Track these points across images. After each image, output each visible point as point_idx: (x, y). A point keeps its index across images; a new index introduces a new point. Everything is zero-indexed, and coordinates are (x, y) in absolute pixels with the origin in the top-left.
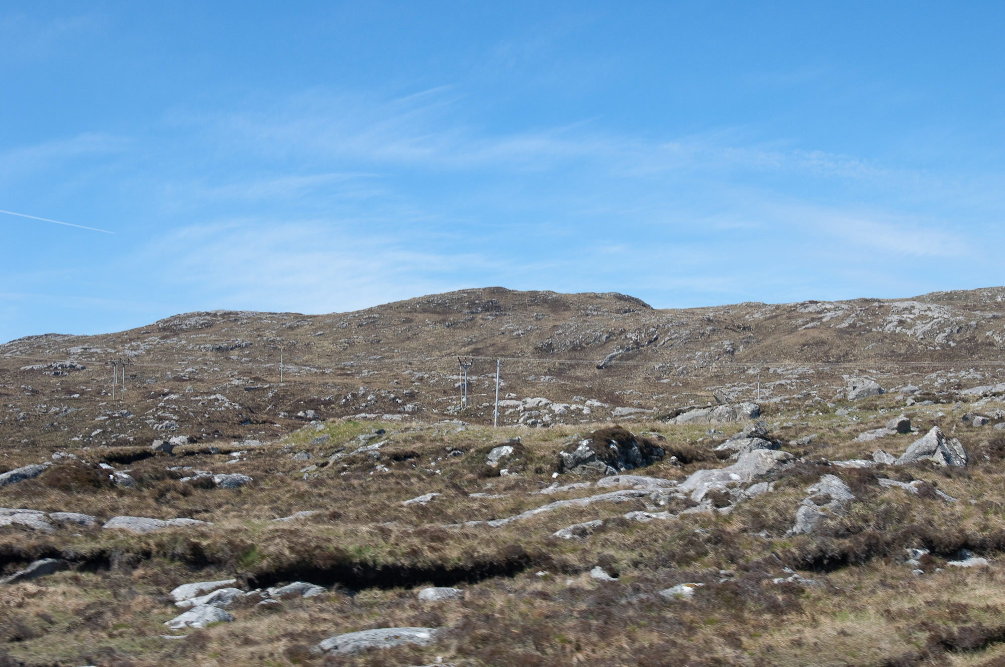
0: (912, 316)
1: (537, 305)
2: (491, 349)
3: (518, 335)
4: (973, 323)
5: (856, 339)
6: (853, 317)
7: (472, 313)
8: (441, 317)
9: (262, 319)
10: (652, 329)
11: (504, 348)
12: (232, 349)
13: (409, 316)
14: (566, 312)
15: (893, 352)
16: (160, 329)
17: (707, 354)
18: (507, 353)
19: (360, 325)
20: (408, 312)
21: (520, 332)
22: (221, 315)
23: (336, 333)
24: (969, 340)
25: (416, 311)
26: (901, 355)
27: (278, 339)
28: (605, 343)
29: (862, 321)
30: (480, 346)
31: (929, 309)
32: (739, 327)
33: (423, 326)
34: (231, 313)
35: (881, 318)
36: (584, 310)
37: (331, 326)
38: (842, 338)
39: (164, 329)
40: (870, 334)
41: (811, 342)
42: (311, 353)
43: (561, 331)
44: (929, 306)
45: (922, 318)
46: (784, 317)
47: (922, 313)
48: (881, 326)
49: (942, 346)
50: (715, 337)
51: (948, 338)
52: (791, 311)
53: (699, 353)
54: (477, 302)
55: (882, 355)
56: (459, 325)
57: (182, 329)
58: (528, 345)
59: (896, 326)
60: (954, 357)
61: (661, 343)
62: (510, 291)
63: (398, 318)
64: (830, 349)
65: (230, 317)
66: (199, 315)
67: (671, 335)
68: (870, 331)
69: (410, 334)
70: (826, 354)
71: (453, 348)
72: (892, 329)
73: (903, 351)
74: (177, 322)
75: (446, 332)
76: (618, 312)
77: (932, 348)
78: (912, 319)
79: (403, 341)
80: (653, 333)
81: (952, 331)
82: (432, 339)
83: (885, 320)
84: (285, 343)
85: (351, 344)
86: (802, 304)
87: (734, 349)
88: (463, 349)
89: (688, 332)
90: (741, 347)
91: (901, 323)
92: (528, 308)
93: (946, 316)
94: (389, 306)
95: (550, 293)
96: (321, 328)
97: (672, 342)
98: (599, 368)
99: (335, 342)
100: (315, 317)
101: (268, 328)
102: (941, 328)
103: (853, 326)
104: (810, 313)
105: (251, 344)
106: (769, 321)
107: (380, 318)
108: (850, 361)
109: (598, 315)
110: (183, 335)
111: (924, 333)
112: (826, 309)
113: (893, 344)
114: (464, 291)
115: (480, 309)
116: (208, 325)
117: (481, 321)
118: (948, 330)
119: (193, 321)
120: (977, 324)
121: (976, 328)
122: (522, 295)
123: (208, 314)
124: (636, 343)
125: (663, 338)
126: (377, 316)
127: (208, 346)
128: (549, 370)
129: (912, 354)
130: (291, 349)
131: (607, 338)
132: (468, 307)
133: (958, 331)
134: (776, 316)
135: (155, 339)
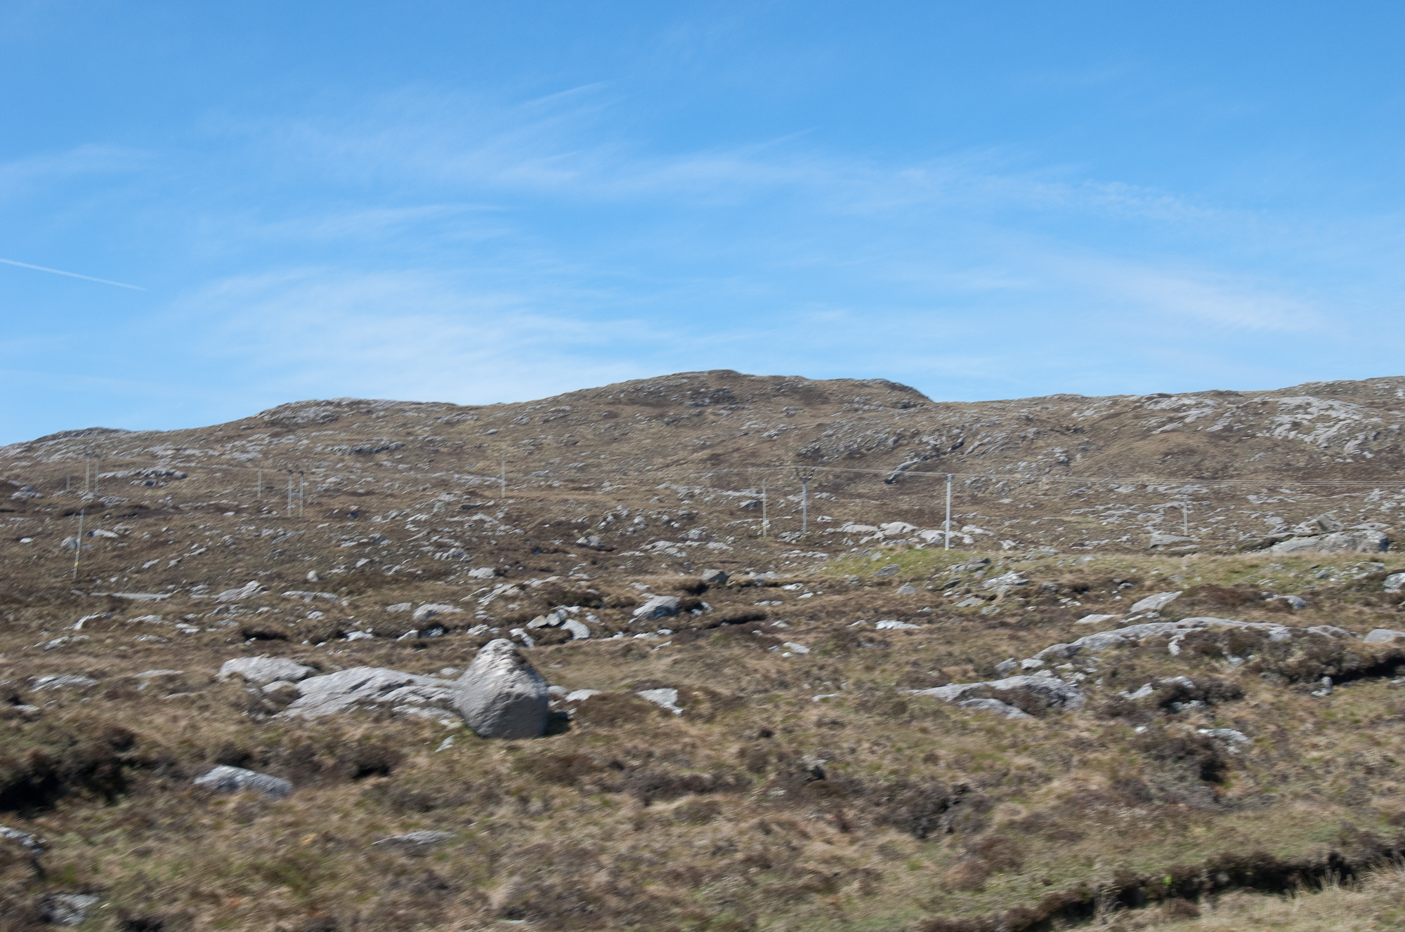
0: (1309, 417)
1: (783, 395)
2: (736, 455)
3: (770, 436)
4: (1395, 427)
5: (1236, 447)
6: (1229, 417)
7: (697, 405)
8: (657, 411)
9: (404, 411)
10: (956, 431)
11: (754, 454)
12: (377, 452)
13: (611, 408)
14: (825, 406)
15: (1288, 465)
16: (267, 423)
17: (1034, 465)
18: (759, 461)
19: (546, 421)
20: (610, 403)
21: (773, 432)
22: (348, 405)
23: (514, 431)
24: (1392, 450)
25: (620, 403)
26: (1299, 469)
27: (439, 438)
28: (893, 449)
29: (1241, 422)
30: (719, 450)
31: (1331, 407)
32: (1068, 429)
33: (633, 423)
34: (359, 402)
35: (1267, 418)
36: (849, 403)
37: (506, 421)
38: (1216, 446)
39: (273, 423)
40: (1253, 440)
41: (1176, 450)
42: (486, 458)
43: (831, 432)
44: (1330, 402)
45: (1324, 419)
46: (1130, 415)
47: (1322, 412)
48: (1269, 429)
49: (1354, 457)
50: (1041, 443)
51: (1363, 446)
52: (1138, 408)
53: (1024, 464)
54: (702, 390)
55: (1274, 470)
56: (683, 422)
57: (297, 424)
58: (787, 451)
59: (1290, 430)
60: (1372, 473)
61: (970, 450)
62: (745, 376)
63: (598, 411)
64: (1202, 460)
65: (362, 409)
66: (318, 404)
67: (982, 439)
68: (1253, 436)
69: (616, 434)
70: (1197, 466)
71: (681, 454)
72: (1284, 435)
73: (1302, 464)
74: (288, 413)
75: (666, 431)
76: (894, 405)
77: (1341, 461)
78: (1310, 421)
79: (609, 443)
80: (958, 436)
81: (1366, 438)
82: (648, 441)
83: (1273, 422)
84: (449, 444)
85: (538, 447)
86: (1150, 398)
87: (1070, 459)
88: (695, 455)
89: (1004, 434)
90: (1079, 456)
91: (1296, 425)
92: (773, 399)
93: (1356, 417)
94: (581, 395)
95: (801, 379)
96: (492, 424)
97: (983, 448)
98: (888, 482)
99: (515, 443)
100: (477, 408)
101: (418, 423)
102: (1352, 433)
103: (1228, 429)
105: (403, 445)
106: (1106, 422)
107: (572, 412)
109: (869, 411)
110: (300, 432)
112: (1184, 405)
113: (1288, 454)
114: (681, 376)
115: (707, 400)
116: (332, 419)
117: (712, 417)
118: (1361, 436)
119: (311, 413)
120: (1400, 429)
121: (1399, 434)
122: (762, 381)
123: (329, 403)
124: (935, 448)
125: (972, 443)
126: (568, 408)
127: (344, 447)
128: (820, 485)
130: (458, 452)
131: (895, 442)
132: (691, 398)
133: (1375, 438)
134: (1117, 415)
135: (263, 437)
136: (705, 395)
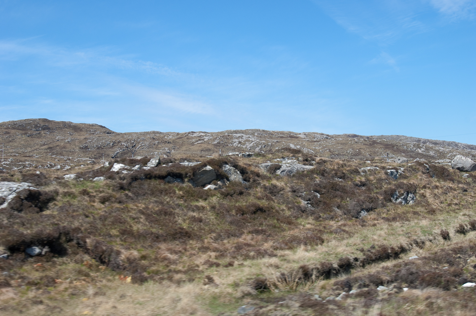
1: (67, 128)
2: (58, 147)
3: (68, 141)
4: (270, 144)
6: (218, 139)
7: (37, 130)
14: (82, 132)
25: (9, 128)
29: (223, 141)
30: (51, 146)
31: (249, 137)
32: (166, 142)
33: (16, 136)
35: (231, 140)
36: (89, 131)
40: (228, 147)
41: (204, 149)
43: (90, 140)
46: (184, 138)
47: (247, 139)
48: (232, 144)
51: (261, 150)
53: (156, 153)
54: (38, 125)
58: (75, 147)
61: (138, 148)
63: (2, 131)
72: (236, 145)
76: (104, 133)
78: (244, 141)
80: (133, 143)
81: (262, 147)
89: (148, 143)
90: (173, 150)
91: (239, 142)
93: (258, 141)
97: (142, 147)
98: (113, 158)
102: (257, 145)
103: (219, 143)
104: (196, 137)
106: (178, 140)
111: (250, 147)
117: (44, 135)
124: (127, 147)
125: (138, 145)
131: (113, 144)
132: (35, 128)
134: (180, 138)
136: (39, 127)
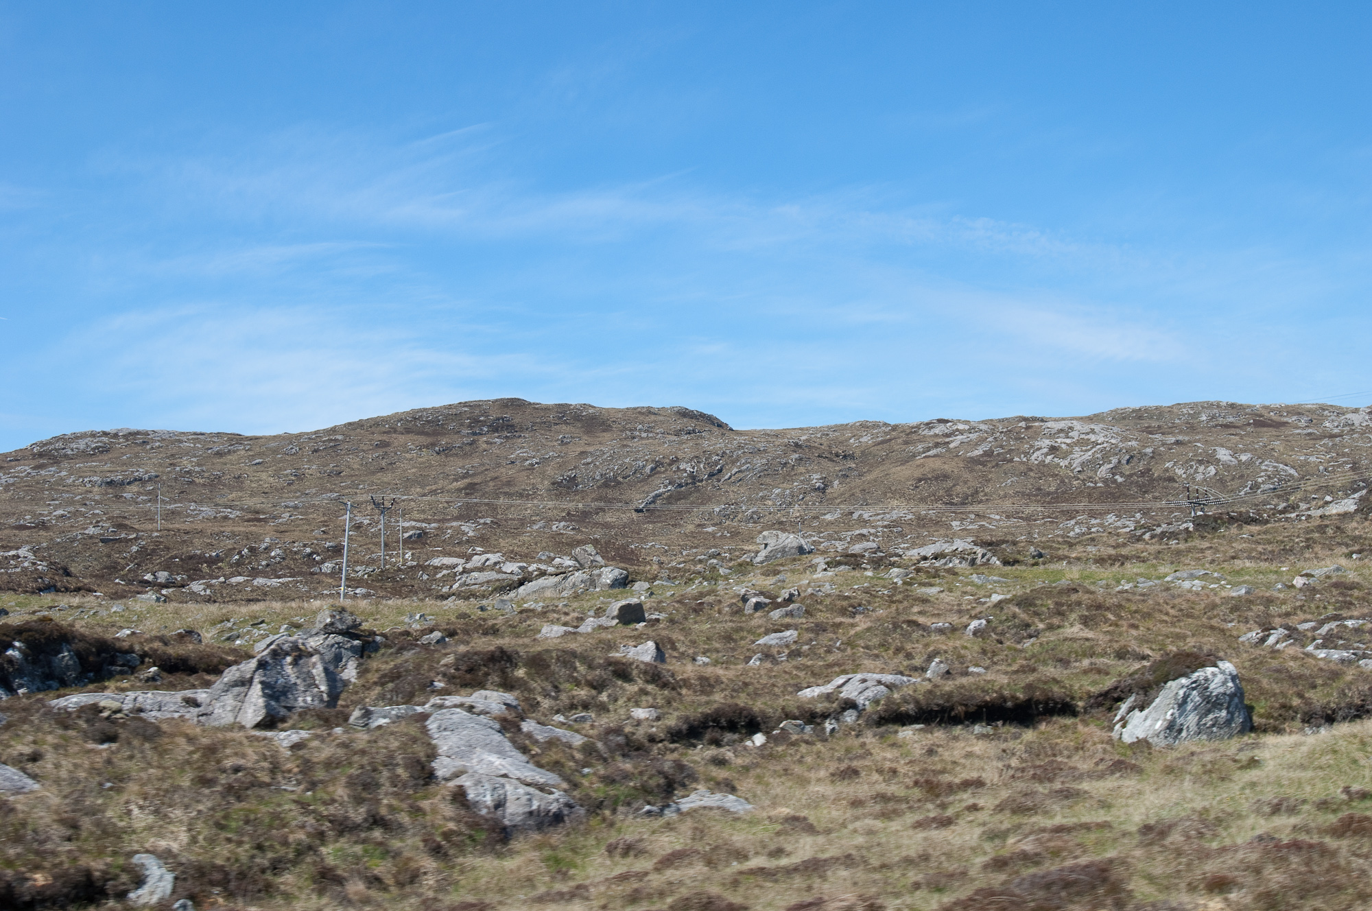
0: (1068, 441)
1: (566, 423)
2: (491, 484)
3: (532, 465)
4: (1149, 450)
5: (991, 472)
6: (990, 442)
7: (474, 434)
8: (430, 440)
9: (180, 441)
10: (715, 458)
11: (509, 483)
12: (129, 483)
14: (605, 434)
15: (1039, 489)
16: (34, 455)
17: (788, 492)
18: (512, 490)
19: (316, 451)
20: (384, 433)
21: (535, 461)
22: (124, 436)
23: (281, 461)
24: (1143, 474)
25: (395, 432)
26: (1049, 494)
27: (197, 469)
28: (649, 476)
29: (1002, 447)
30: (477, 480)
31: (1093, 431)
32: (837, 455)
33: (404, 452)
34: (138, 433)
35: (1028, 442)
36: (631, 430)
37: (275, 451)
38: (971, 471)
39: (41, 455)
40: (1010, 465)
41: (930, 476)
42: (242, 489)
43: (589, 460)
44: (1092, 426)
45: (1082, 443)
46: (900, 441)
47: (1082, 436)
48: (1026, 454)
49: (1105, 481)
50: (802, 469)
51: (1114, 471)
52: (911, 433)
53: (777, 491)
54: (482, 418)
55: (1023, 494)
56: (454, 451)
57: (66, 456)
58: (543, 479)
59: (1046, 455)
60: (1119, 497)
61: (727, 477)
62: (530, 404)
63: (370, 440)
64: (954, 485)
65: (138, 439)
66: (93, 435)
67: (741, 466)
68: (1011, 461)
69: (384, 464)
70: (949, 492)
71: (441, 483)
72: (1040, 459)
73: (1052, 489)
74: (60, 445)
75: (435, 459)
76: (678, 433)
77: (1092, 485)
78: (1068, 445)
79: (373, 473)
80: (716, 463)
81: (1119, 462)
82: (413, 470)
83: (1032, 446)
84: (206, 475)
85: (300, 477)
86: (927, 424)
87: (826, 485)
88: (455, 484)
89: (764, 461)
90: (836, 482)
91: (1053, 449)
92: (554, 428)
93: (1113, 441)
94: (360, 425)
95: (585, 406)
96: (260, 454)
97: (741, 475)
98: (638, 511)
99: (276, 474)
100: (257, 438)
101: (187, 454)
102: (1106, 457)
103: (989, 454)
104: (936, 435)
105: (157, 476)
106: (879, 447)
107: (344, 441)
108: (980, 502)
109: (648, 438)
110: (65, 464)
111: (1082, 464)
112: (957, 430)
113: (1040, 478)
114: (465, 404)
115: (486, 429)
116: (104, 450)
117: (485, 446)
118: (1114, 460)
119: (82, 445)
120: (1153, 452)
121: (1152, 457)
122: (547, 409)
123: (105, 434)
124: (692, 476)
125: (730, 470)
126: (340, 437)
127: (95, 478)
128: (569, 514)
129: (1063, 493)
130: (214, 483)
131: (652, 469)
132: (470, 426)
133: (1128, 462)
134: (890, 440)
135: (25, 469)
